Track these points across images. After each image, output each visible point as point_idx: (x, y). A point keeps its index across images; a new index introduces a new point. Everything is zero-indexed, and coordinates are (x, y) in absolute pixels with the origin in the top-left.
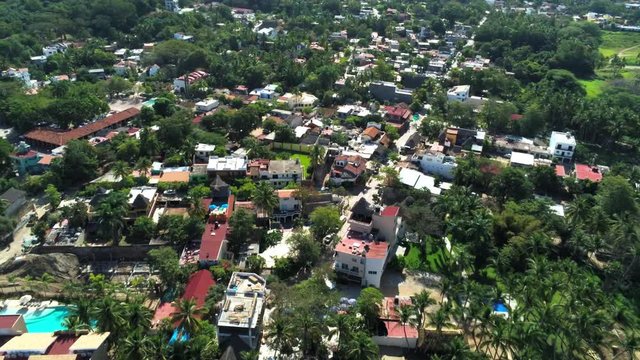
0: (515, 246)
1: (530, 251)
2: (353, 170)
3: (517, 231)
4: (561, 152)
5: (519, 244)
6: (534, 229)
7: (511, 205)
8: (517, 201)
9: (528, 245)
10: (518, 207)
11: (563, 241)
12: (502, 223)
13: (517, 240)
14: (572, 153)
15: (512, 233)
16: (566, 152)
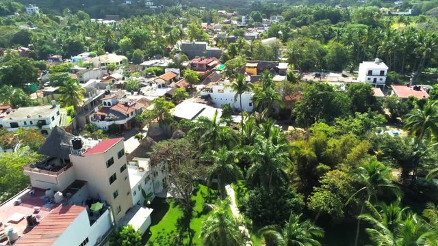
0: (334, 189)
1: (362, 196)
2: (123, 110)
3: (332, 162)
4: (372, 78)
5: (340, 184)
6: (361, 156)
7: (320, 127)
8: (330, 122)
9: (357, 185)
10: (331, 129)
11: (405, 175)
12: (307, 151)
13: (335, 177)
14: (384, 78)
15: (326, 167)
16: (378, 78)
